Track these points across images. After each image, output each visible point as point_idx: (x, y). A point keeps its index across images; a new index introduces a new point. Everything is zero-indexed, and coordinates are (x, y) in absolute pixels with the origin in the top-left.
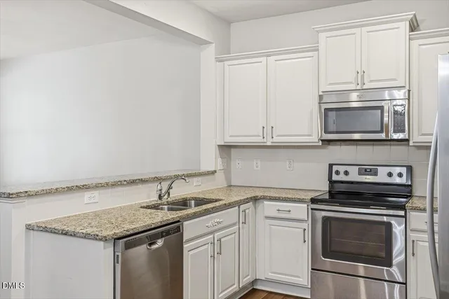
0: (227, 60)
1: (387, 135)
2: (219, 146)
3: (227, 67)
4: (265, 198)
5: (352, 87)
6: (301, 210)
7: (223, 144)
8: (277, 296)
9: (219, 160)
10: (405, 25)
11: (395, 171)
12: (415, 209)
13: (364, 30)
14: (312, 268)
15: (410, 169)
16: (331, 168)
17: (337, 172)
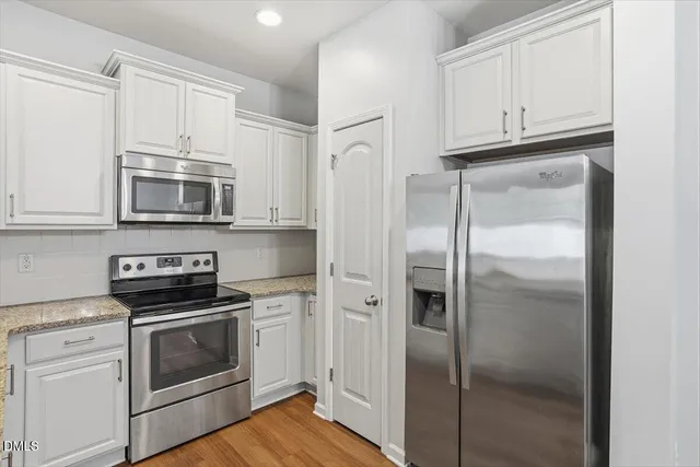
1: (215, 217)
5: (172, 153)
10: (232, 98)
11: (202, 258)
12: (259, 296)
13: (191, 86)
14: (131, 416)
15: (215, 254)
16: (114, 260)
17: (128, 268)
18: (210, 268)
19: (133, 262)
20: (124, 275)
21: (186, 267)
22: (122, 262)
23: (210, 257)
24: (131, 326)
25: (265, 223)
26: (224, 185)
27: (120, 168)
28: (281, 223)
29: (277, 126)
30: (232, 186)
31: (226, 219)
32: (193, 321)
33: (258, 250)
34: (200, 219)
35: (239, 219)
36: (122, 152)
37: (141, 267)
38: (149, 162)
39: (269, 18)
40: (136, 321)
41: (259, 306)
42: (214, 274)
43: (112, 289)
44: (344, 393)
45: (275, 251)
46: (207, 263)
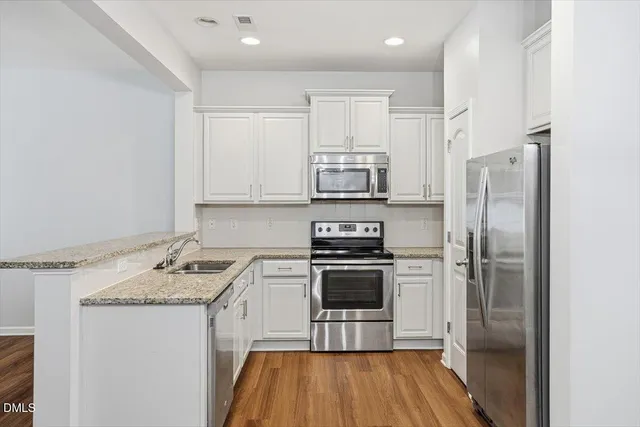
0: (207, 112)
1: (372, 194)
2: (197, 205)
3: (206, 118)
4: (264, 257)
5: (342, 150)
6: (302, 266)
7: (202, 203)
8: (276, 354)
9: (196, 219)
10: (386, 100)
11: (371, 226)
12: (401, 257)
13: (353, 99)
14: (313, 321)
15: (382, 224)
16: (313, 225)
17: (321, 230)
18: (377, 234)
19: (324, 226)
20: (318, 235)
21: (359, 232)
22: (318, 226)
23: (378, 226)
24: (312, 264)
25: (419, 198)
26: (379, 170)
27: (311, 163)
28: (434, 198)
29: (430, 113)
30: (385, 170)
31: (382, 196)
32: (346, 268)
33: (422, 222)
35: (393, 196)
36: (312, 154)
37: (329, 230)
38: (325, 159)
39: (395, 42)
40: (314, 262)
41: (401, 265)
42: (381, 239)
43: (312, 243)
44: (455, 344)
46: (375, 230)
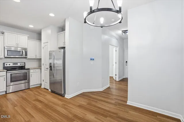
5: (15, 46)
11: (22, 63)
13: (18, 35)
14: (7, 86)
15: (25, 63)
16: (4, 64)
17: (7, 65)
18: (24, 65)
21: (19, 65)
22: (6, 64)
23: (24, 63)
24: (7, 73)
25: (34, 57)
26: (25, 51)
27: (5, 49)
28: (38, 57)
30: (27, 51)
31: (26, 57)
34: (21, 57)
35: (28, 57)
36: (5, 46)
37: (9, 65)
40: (7, 72)
42: (25, 66)
43: (4, 68)
44: (45, 83)
45: (38, 62)
46: (23, 64)
